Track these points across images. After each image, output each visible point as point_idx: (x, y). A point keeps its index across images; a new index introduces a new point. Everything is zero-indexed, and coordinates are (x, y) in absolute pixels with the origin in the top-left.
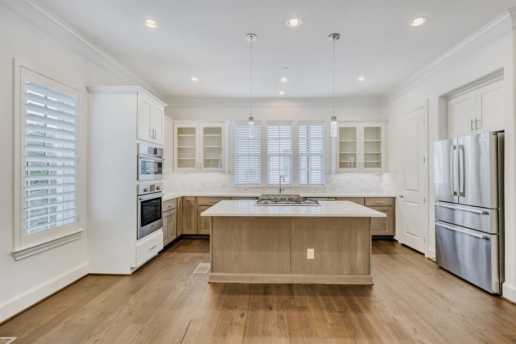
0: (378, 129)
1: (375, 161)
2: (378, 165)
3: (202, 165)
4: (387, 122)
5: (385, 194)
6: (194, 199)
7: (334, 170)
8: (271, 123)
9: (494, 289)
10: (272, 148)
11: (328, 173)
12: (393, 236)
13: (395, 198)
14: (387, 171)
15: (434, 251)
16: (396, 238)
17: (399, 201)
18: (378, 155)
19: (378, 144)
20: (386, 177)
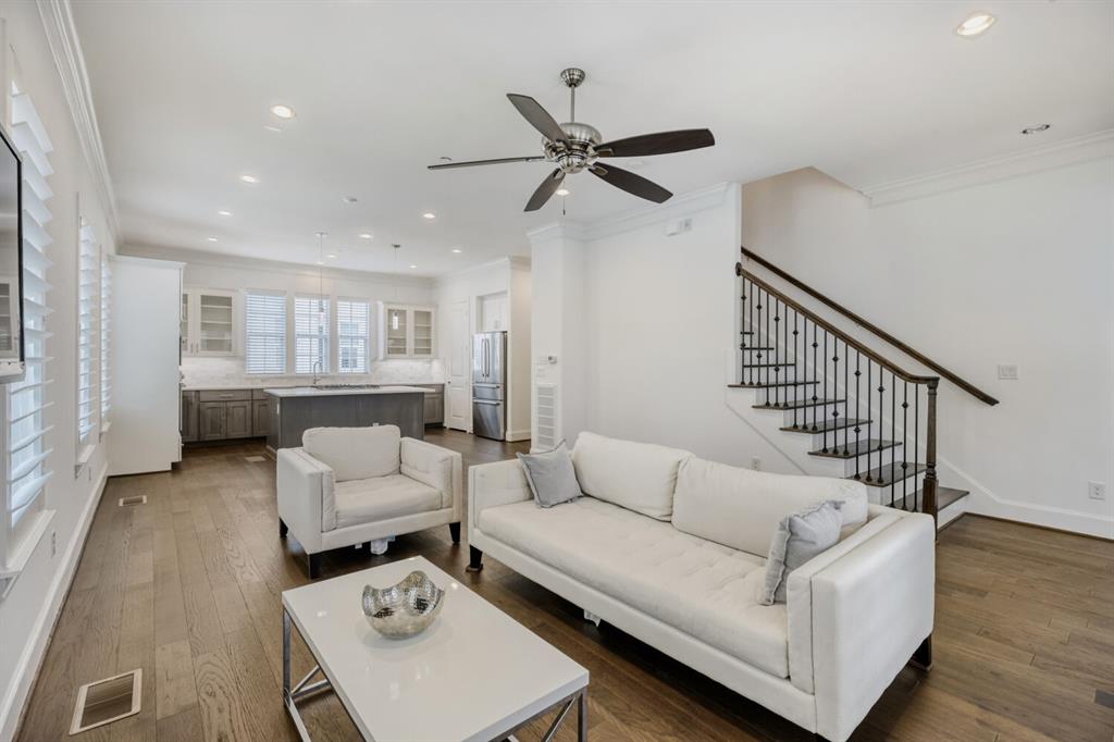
0: (428, 314)
1: (425, 348)
2: (428, 351)
3: (200, 347)
4: (437, 306)
5: (435, 381)
6: (193, 394)
7: (381, 357)
8: (299, 294)
9: (502, 438)
10: (301, 326)
11: (374, 360)
12: (442, 423)
13: (443, 385)
14: (437, 358)
15: (471, 425)
16: (445, 425)
17: (447, 387)
18: (428, 341)
19: (428, 329)
20: (436, 364)
